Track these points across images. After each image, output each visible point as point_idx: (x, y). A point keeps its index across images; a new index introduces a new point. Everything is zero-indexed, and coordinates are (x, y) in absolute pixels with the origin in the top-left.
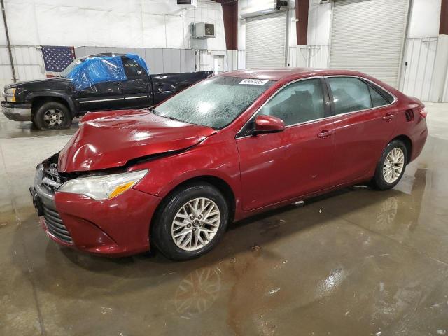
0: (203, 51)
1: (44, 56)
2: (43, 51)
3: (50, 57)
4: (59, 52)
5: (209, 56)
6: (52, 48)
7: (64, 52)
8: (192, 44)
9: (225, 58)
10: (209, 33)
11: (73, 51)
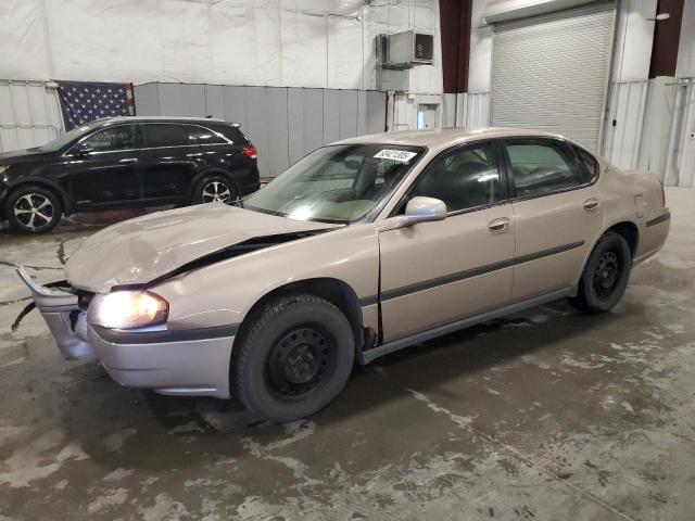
0: (399, 94)
1: (64, 105)
2: (62, 93)
3: (78, 106)
4: (99, 96)
5: (410, 106)
6: (81, 86)
7: (110, 96)
8: (379, 79)
9: (441, 108)
10: (421, 54)
11: (129, 92)
